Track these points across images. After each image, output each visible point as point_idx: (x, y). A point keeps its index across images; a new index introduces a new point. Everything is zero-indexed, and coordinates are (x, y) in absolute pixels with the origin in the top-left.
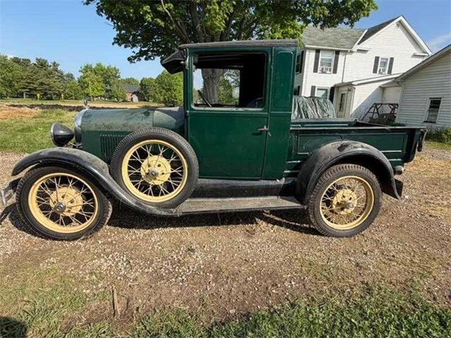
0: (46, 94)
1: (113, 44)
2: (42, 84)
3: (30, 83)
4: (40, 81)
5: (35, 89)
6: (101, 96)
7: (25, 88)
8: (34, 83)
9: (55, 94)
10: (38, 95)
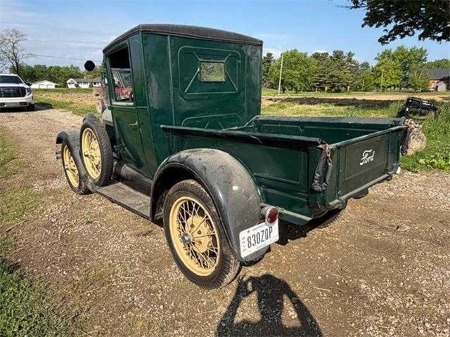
0: (333, 87)
1: (363, 26)
2: (332, 76)
3: (321, 77)
4: (330, 74)
5: (324, 82)
6: (394, 86)
7: (316, 82)
8: (324, 76)
9: (342, 86)
10: (326, 88)
